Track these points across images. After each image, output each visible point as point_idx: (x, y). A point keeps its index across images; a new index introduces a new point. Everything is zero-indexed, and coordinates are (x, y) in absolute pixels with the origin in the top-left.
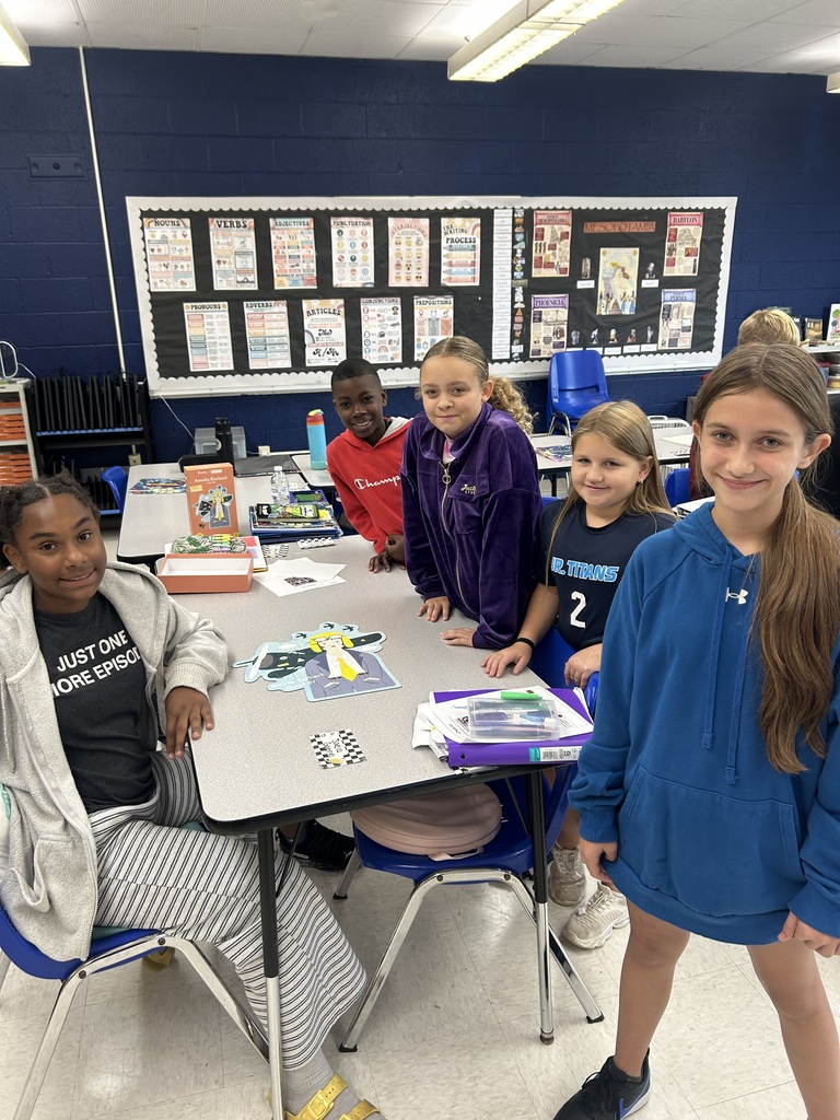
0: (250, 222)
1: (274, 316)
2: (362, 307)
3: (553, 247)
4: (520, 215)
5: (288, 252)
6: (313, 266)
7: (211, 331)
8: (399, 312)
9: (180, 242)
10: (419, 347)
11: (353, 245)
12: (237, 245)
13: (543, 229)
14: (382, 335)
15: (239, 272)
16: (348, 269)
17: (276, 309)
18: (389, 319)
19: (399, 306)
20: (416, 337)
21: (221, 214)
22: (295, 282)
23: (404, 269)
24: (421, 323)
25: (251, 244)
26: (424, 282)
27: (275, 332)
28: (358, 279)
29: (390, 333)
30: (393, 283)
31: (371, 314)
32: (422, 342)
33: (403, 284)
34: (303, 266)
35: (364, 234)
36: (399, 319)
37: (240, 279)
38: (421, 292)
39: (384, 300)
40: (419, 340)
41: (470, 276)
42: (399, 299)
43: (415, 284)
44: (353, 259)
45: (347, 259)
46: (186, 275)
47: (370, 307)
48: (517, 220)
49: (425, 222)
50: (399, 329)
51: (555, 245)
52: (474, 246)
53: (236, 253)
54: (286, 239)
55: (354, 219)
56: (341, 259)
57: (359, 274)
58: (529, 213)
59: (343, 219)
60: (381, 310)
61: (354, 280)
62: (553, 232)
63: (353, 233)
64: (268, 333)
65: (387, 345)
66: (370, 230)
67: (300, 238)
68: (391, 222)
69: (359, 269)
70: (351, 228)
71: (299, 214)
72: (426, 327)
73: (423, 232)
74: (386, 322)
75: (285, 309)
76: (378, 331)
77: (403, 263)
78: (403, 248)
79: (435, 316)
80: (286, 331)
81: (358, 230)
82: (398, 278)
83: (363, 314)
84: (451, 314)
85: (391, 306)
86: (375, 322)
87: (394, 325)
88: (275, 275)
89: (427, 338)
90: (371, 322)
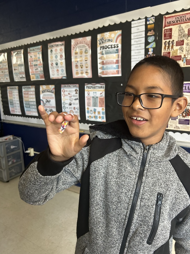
0: (22, 51)
1: (31, 93)
2: (62, 89)
3: (180, 43)
4: (151, 22)
5: (34, 63)
6: (42, 69)
7: (14, 98)
8: (78, 92)
9: (5, 63)
10: (88, 112)
11: (56, 57)
12: (19, 62)
13: (171, 30)
14: (70, 104)
15: (20, 73)
16: (55, 69)
17: (32, 89)
18: (74, 96)
19: (78, 89)
20: (86, 107)
21: (14, 49)
22: (37, 77)
23: (79, 69)
24: (89, 99)
25: (23, 61)
26: (90, 75)
27: (32, 100)
28: (60, 74)
29: (74, 104)
30: (75, 76)
31: (66, 93)
32: (90, 110)
33: (80, 76)
34: (39, 69)
35: (61, 50)
36: (77, 96)
37: (21, 76)
38: (88, 81)
39: (71, 85)
40: (88, 108)
41: (115, 70)
42: (78, 85)
43: (85, 76)
44: (57, 64)
45: (54, 65)
46: (7, 75)
47: (66, 89)
48: (149, 26)
49: (89, 39)
50: (78, 101)
51: (183, 41)
52: (117, 50)
53: (19, 66)
54: (33, 57)
55: (57, 43)
56: (52, 64)
57: (60, 72)
58: (159, 19)
59: (52, 44)
60: (70, 91)
61: (58, 75)
62: (181, 30)
63: (56, 50)
64: (30, 100)
65: (73, 110)
66: (63, 48)
67: (38, 56)
68: (73, 41)
69: (60, 69)
70: (56, 48)
71: (36, 44)
72: (91, 101)
73: (88, 45)
74: (72, 97)
76: (68, 102)
77: (79, 64)
78: (78, 56)
79: (95, 95)
80: (35, 100)
81: (58, 48)
82: (77, 73)
83: (62, 93)
84: (104, 94)
85: (74, 89)
86: (68, 97)
87: (75, 99)
88: (31, 74)
89: (91, 108)
90: (66, 97)
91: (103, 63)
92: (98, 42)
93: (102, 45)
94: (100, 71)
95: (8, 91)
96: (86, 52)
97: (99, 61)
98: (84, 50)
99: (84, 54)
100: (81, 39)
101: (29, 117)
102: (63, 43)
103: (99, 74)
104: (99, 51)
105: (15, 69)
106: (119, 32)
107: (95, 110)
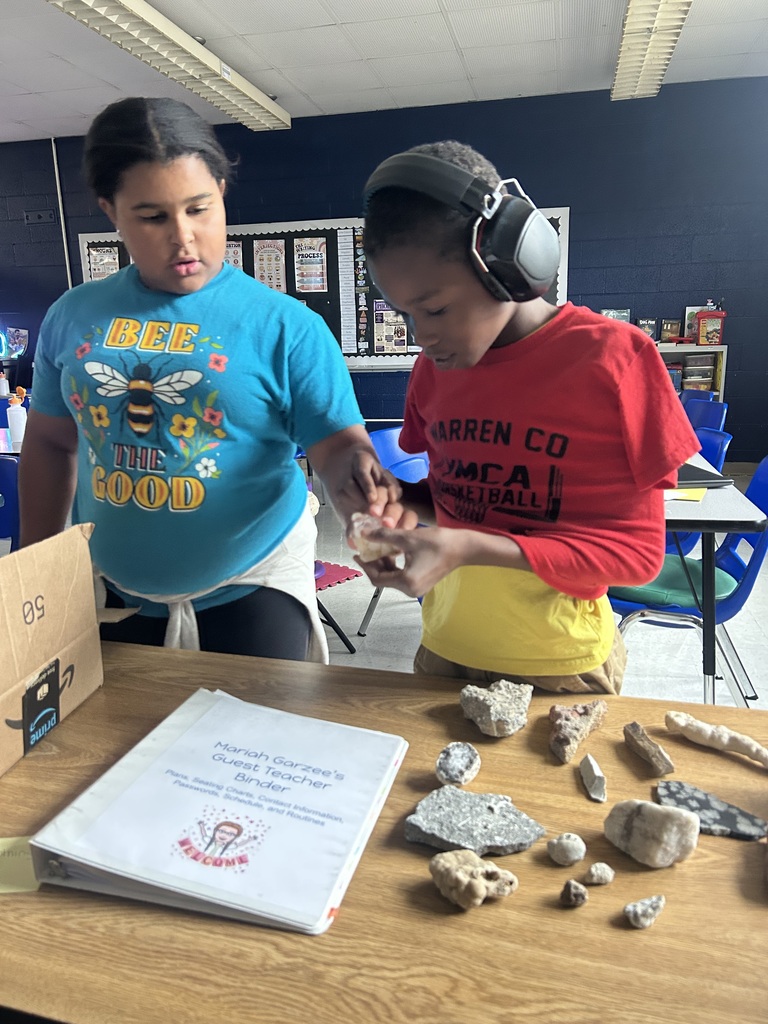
9: (112, 264)
35: (235, 253)
41: (319, 285)
48: (357, 238)
49: (281, 243)
52: (321, 260)
66: (240, 251)
68: (256, 244)
73: (280, 251)
78: (265, 262)
91: (302, 275)
92: (295, 249)
93: (300, 253)
94: (298, 285)
96: (277, 259)
97: (297, 272)
98: (273, 256)
99: (273, 262)
100: (269, 242)
102: (241, 243)
103: (297, 288)
104: (296, 258)
106: (323, 240)
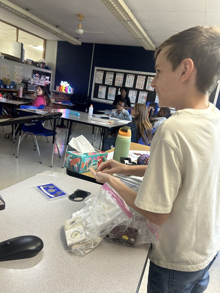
0: (113, 73)
1: (114, 90)
2: (130, 91)
5: (118, 79)
6: (122, 82)
7: (103, 91)
9: (101, 75)
10: (139, 101)
11: (130, 80)
12: (110, 77)
14: (132, 97)
15: (110, 81)
16: (128, 84)
17: (114, 89)
18: (134, 94)
19: (137, 93)
20: (139, 99)
21: (109, 71)
22: (119, 85)
23: (139, 86)
25: (112, 77)
26: (143, 89)
27: (113, 93)
29: (134, 97)
30: (136, 87)
31: (131, 93)
33: (138, 88)
34: (120, 82)
35: (133, 78)
36: (136, 95)
37: (109, 83)
39: (134, 91)
41: (152, 89)
42: (137, 91)
43: (141, 89)
44: (130, 82)
45: (129, 82)
46: (101, 81)
47: (131, 92)
49: (145, 77)
50: (136, 97)
53: (110, 78)
54: (119, 77)
55: (131, 75)
56: (127, 82)
57: (130, 85)
59: (129, 75)
61: (129, 86)
63: (130, 77)
64: (112, 93)
65: (133, 99)
66: (134, 77)
67: (121, 77)
68: (138, 76)
69: (130, 84)
70: (130, 76)
71: (122, 73)
72: (141, 97)
73: (144, 79)
75: (116, 89)
76: (131, 96)
77: (139, 84)
78: (140, 81)
79: (143, 95)
80: (115, 93)
81: (132, 77)
82: (138, 87)
83: (129, 93)
84: (147, 96)
85: (135, 92)
86: (132, 95)
87: (135, 96)
88: (115, 83)
89: (141, 100)
90: (131, 94)
91: (148, 86)
92: (148, 79)
93: (149, 80)
94: (147, 88)
95: (99, 88)
96: (143, 81)
97: (147, 85)
98: (142, 80)
99: (142, 82)
100: (142, 76)
101: (109, 100)
102: (135, 76)
103: (146, 89)
104: (148, 81)
105: (107, 79)
107: (142, 100)
